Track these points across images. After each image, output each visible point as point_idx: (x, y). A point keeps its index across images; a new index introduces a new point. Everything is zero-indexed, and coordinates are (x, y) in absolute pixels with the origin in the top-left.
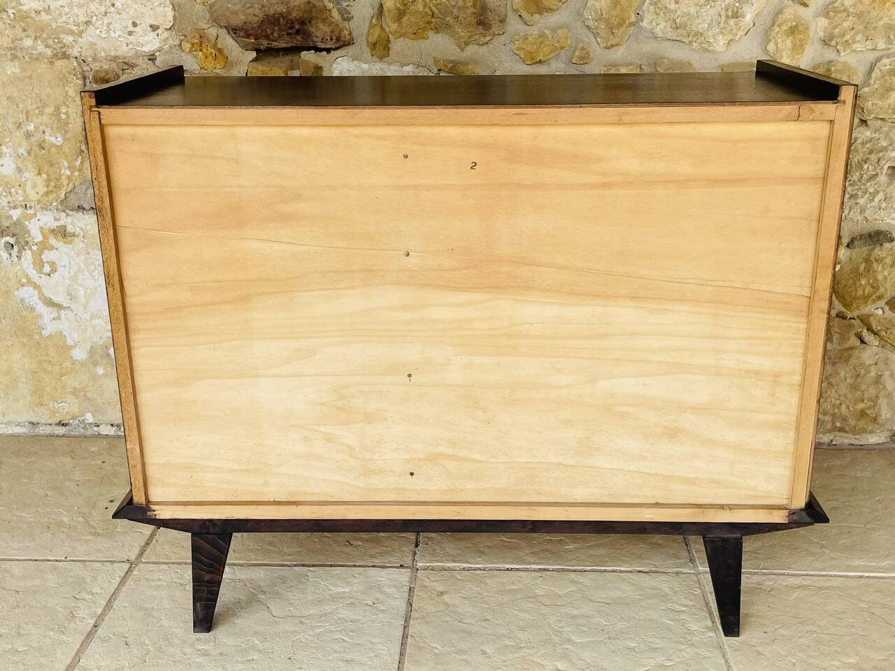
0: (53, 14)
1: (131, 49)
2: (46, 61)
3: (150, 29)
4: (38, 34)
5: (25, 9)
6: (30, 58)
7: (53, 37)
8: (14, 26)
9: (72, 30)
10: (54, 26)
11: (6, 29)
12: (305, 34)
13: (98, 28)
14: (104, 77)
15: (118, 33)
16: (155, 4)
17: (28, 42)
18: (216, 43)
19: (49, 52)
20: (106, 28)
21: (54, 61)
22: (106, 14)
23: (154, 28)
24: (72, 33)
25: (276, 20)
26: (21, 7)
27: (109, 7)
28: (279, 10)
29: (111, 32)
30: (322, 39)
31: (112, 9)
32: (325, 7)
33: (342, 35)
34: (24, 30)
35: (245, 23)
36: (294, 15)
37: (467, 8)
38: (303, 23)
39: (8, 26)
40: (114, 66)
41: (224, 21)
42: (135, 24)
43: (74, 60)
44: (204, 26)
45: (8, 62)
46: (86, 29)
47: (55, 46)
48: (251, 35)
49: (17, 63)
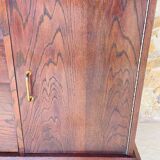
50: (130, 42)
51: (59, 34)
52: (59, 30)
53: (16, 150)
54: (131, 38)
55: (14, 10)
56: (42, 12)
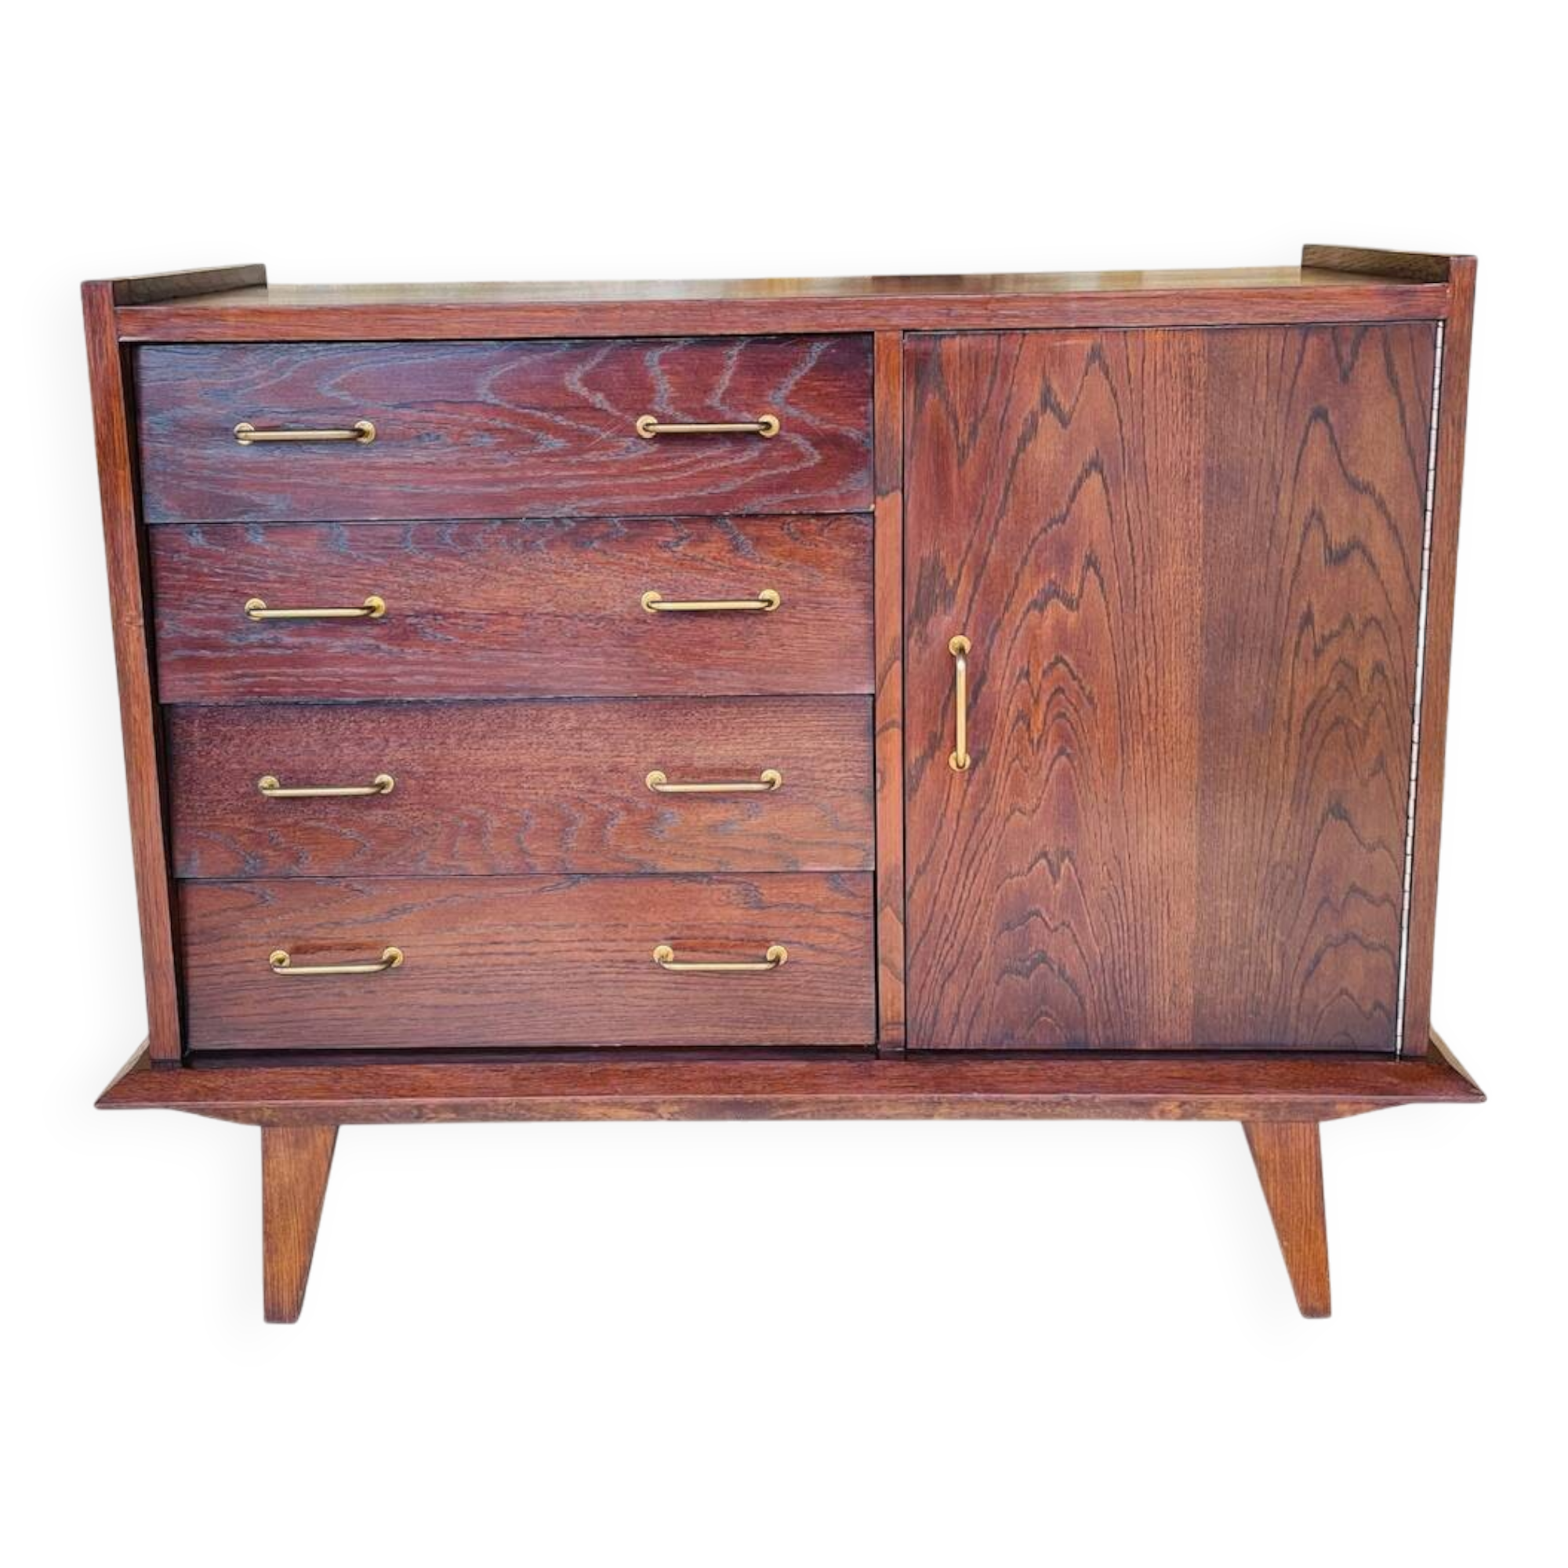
50: (1381, 504)
51: (1095, 481)
52: (1095, 465)
53: (866, 1038)
54: (1380, 488)
55: (931, 399)
56: (1035, 401)
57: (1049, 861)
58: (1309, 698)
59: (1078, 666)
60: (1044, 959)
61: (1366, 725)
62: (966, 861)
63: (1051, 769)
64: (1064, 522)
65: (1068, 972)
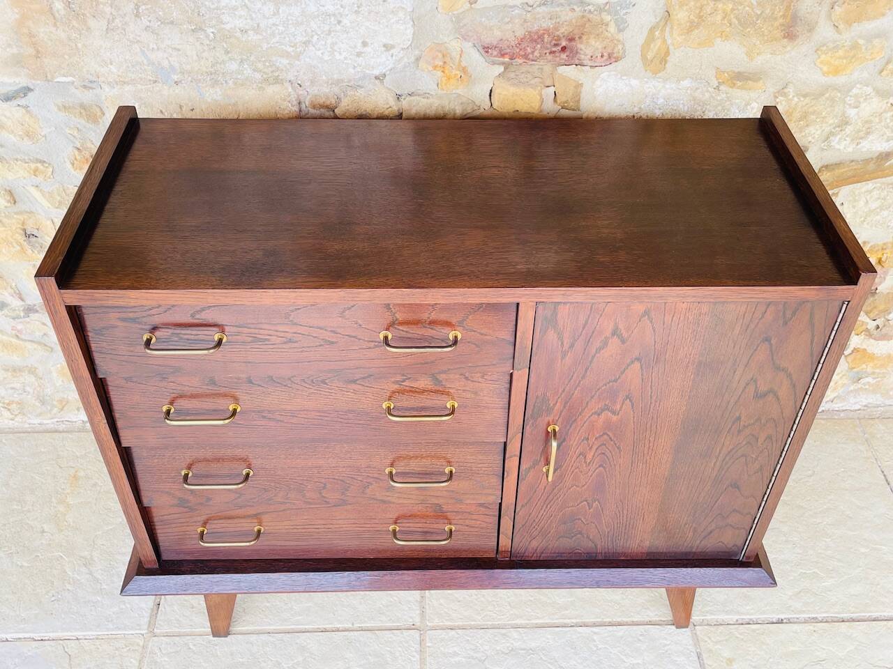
0: (264, 34)
1: (358, 72)
2: (254, 86)
3: (383, 49)
4: (245, 57)
5: (227, 28)
6: (235, 83)
7: (264, 59)
8: (214, 48)
9: (287, 52)
10: (265, 46)
11: (204, 51)
12: (572, 52)
13: (319, 50)
14: (324, 102)
15: (344, 54)
16: (392, 21)
17: (233, 66)
18: (460, 61)
19: (258, 76)
20: (329, 49)
21: (264, 86)
22: (330, 31)
23: (387, 47)
24: (287, 55)
25: (539, 37)
26: (223, 26)
27: (335, 24)
28: (544, 25)
29: (335, 53)
30: (592, 57)
31: (338, 27)
32: (602, 20)
33: (616, 50)
34: (227, 52)
35: (502, 40)
36: (562, 30)
37: (776, 19)
38: (571, 40)
39: (206, 48)
40: (336, 90)
41: (475, 37)
42: (365, 44)
43: (287, 85)
44: (446, 39)
45: (207, 89)
46: (304, 50)
47: (265, 70)
48: (507, 54)
49: (218, 90)
51: (636, 365)
52: (638, 359)
53: (492, 554)
54: (791, 368)
56: (608, 333)
57: (588, 503)
58: (731, 447)
59: (615, 436)
60: (580, 533)
61: (757, 457)
62: (547, 503)
63: (594, 472)
64: (616, 382)
65: (591, 537)
